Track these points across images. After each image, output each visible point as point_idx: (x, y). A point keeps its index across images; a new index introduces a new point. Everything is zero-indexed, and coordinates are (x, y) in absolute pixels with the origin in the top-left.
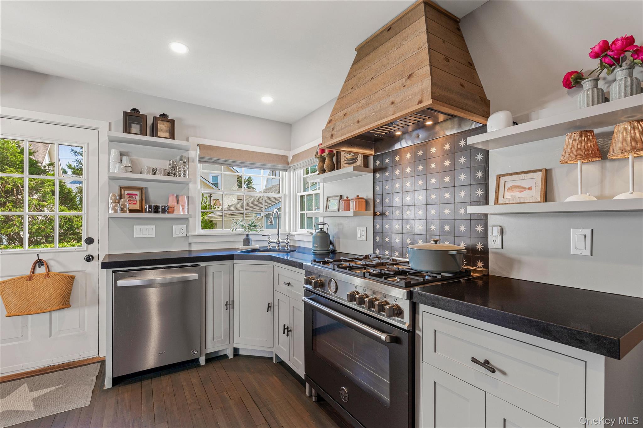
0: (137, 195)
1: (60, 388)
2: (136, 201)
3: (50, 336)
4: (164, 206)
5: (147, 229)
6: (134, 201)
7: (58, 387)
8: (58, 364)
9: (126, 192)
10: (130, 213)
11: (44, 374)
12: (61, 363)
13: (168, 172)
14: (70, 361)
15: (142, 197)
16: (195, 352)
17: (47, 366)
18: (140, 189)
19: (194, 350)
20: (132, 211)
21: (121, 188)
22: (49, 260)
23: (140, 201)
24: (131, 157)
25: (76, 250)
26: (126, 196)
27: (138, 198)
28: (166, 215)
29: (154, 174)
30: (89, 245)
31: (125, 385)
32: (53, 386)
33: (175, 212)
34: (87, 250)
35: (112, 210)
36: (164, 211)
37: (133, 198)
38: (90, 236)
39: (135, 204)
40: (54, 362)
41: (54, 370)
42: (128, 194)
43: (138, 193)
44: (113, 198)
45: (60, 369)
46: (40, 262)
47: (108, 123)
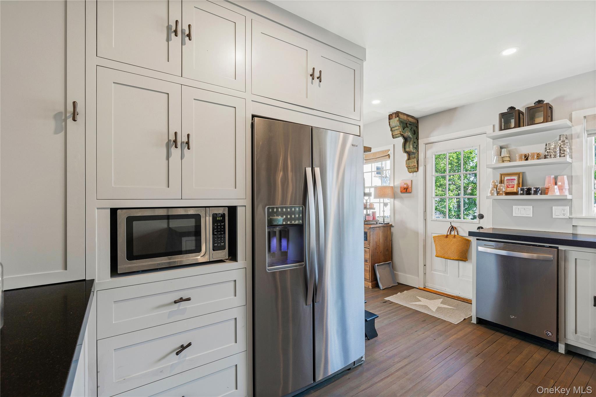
0: (515, 180)
1: (452, 309)
2: (514, 185)
3: (459, 277)
4: (535, 188)
5: (524, 209)
6: (512, 185)
7: (452, 308)
8: (462, 297)
9: (506, 178)
10: (506, 195)
11: (454, 299)
12: (464, 297)
13: (544, 154)
14: (469, 299)
15: (519, 181)
16: (549, 334)
17: (457, 295)
18: (518, 174)
19: (547, 331)
20: (507, 194)
21: (501, 175)
22: (458, 227)
23: (517, 184)
24: (509, 149)
25: (473, 222)
26: (505, 182)
27: (516, 182)
28: (539, 196)
29: (527, 159)
30: (481, 220)
31: (485, 327)
32: (451, 306)
33: (549, 194)
34: (479, 223)
35: (490, 193)
36: (536, 193)
37: (511, 182)
38: (481, 213)
39: (513, 187)
40: (460, 294)
41: (459, 299)
42: (507, 180)
43: (516, 178)
44: (493, 184)
45: (462, 300)
46: (453, 228)
47: (493, 126)
